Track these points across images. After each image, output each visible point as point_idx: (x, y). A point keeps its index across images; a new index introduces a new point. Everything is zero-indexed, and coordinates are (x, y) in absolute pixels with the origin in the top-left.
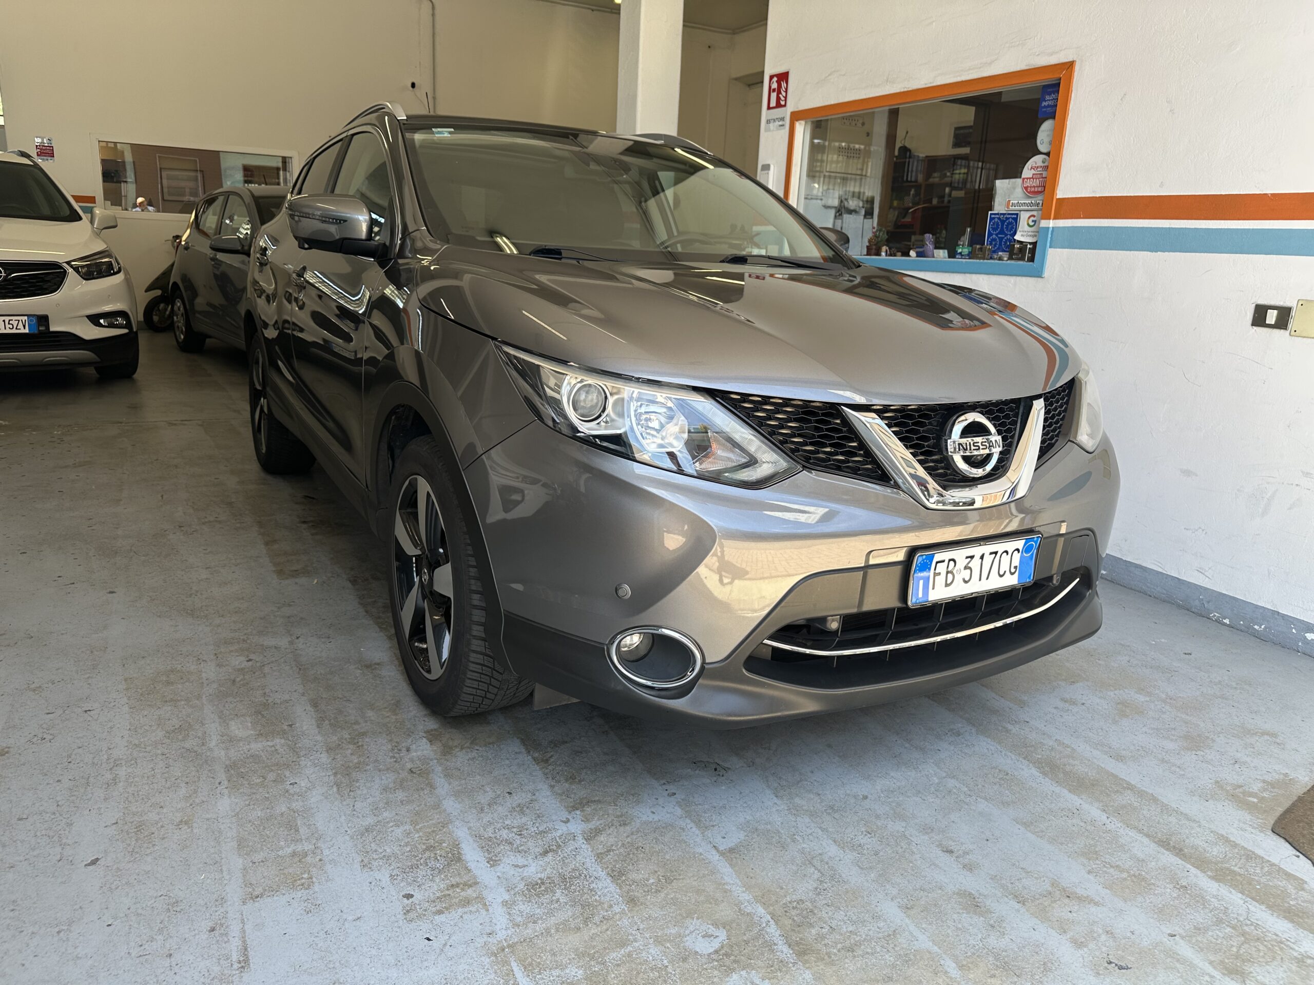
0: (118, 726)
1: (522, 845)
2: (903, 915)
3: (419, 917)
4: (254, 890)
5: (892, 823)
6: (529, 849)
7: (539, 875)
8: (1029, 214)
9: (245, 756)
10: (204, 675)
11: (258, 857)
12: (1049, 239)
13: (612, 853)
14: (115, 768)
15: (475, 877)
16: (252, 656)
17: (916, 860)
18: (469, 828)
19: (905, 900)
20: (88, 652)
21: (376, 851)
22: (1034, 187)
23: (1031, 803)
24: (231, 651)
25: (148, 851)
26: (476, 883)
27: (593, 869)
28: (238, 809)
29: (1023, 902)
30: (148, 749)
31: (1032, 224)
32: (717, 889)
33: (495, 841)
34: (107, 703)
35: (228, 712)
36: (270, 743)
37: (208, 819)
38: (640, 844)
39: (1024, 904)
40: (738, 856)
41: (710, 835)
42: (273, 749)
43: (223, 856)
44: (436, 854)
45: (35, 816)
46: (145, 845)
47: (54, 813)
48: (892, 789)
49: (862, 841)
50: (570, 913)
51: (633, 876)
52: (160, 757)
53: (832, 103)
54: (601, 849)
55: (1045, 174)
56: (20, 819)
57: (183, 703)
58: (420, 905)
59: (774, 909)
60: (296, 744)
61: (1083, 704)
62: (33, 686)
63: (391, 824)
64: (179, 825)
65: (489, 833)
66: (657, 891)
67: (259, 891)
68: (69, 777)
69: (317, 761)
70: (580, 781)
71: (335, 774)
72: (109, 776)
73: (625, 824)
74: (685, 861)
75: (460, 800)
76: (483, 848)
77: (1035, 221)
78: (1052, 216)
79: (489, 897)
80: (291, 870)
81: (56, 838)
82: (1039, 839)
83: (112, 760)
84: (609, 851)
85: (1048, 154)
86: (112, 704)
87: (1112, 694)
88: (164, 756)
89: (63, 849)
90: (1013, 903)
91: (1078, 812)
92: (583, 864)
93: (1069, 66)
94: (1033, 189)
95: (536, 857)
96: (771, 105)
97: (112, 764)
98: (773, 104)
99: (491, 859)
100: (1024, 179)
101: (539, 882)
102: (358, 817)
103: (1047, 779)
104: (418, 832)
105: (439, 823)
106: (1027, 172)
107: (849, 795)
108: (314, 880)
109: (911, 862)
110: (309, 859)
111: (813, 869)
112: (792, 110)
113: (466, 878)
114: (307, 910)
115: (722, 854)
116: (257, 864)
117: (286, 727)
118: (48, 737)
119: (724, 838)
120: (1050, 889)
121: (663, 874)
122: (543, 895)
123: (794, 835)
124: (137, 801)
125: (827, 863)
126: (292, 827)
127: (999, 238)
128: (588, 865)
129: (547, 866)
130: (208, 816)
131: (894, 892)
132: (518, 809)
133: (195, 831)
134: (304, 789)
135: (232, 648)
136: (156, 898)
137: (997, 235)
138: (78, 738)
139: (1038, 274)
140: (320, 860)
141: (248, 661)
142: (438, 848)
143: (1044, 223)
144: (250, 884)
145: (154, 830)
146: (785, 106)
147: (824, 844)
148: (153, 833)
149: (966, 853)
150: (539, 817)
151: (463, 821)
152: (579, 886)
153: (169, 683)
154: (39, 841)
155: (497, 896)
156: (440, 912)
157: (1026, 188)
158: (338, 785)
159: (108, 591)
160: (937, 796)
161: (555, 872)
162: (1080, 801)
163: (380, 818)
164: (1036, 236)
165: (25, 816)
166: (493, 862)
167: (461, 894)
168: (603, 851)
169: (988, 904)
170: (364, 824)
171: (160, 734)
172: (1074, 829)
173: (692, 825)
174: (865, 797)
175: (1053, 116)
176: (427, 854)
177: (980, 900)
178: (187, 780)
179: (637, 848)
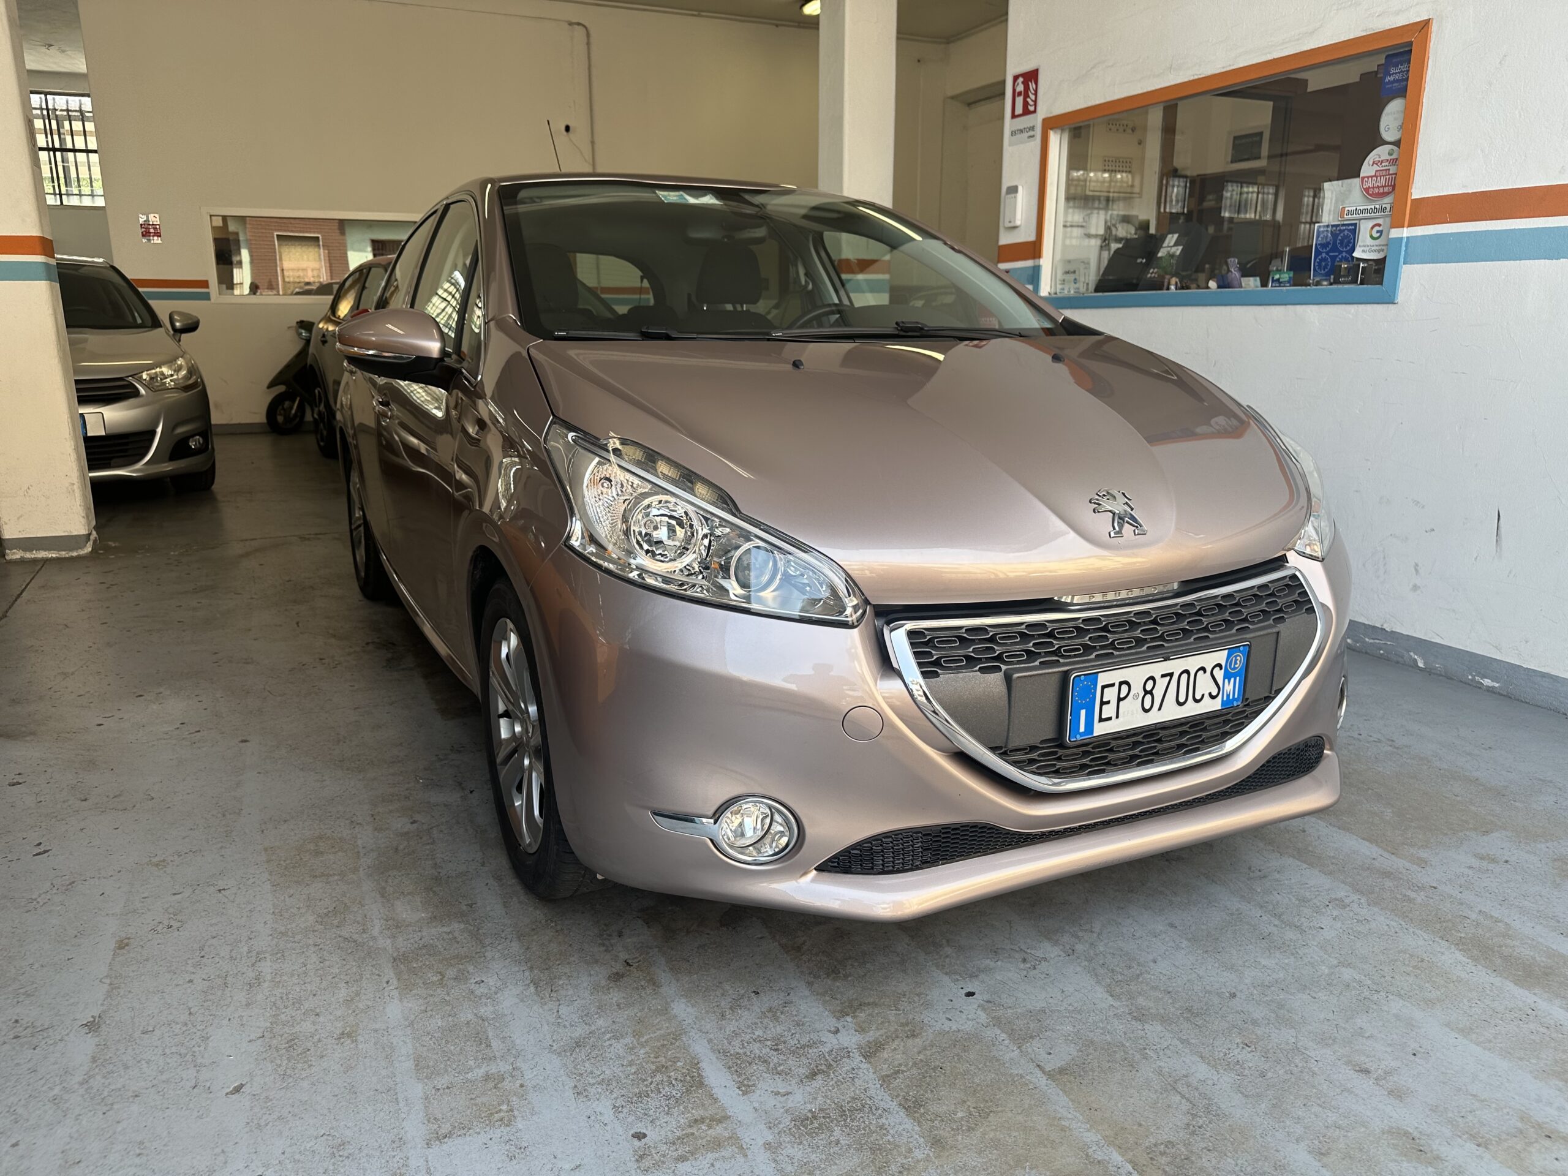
0: (259, 908)
1: (780, 1065)
2: (1317, 1163)
3: (657, 1165)
4: (439, 1127)
5: (1277, 1031)
6: (790, 1070)
7: (809, 1107)
8: (1371, 223)
9: (416, 946)
10: (359, 842)
11: (442, 1082)
12: (1403, 253)
13: (901, 1076)
14: (258, 964)
15: (723, 1109)
16: (417, 817)
17: (1319, 1084)
18: (710, 1041)
19: (1316, 1142)
20: (220, 815)
21: (591, 1073)
22: (1378, 187)
23: (1465, 1001)
24: (391, 811)
25: (304, 1074)
26: (727, 1118)
27: (880, 1098)
28: (413, 1017)
29: (1483, 1144)
30: (298, 938)
31: (1376, 235)
32: (1051, 1125)
33: (745, 1058)
34: (244, 880)
35: (392, 889)
36: (445, 929)
37: (375, 1031)
38: (937, 1063)
39: (1487, 1148)
40: (1072, 1078)
41: (1030, 1050)
42: (451, 936)
43: (398, 1080)
44: (670, 1077)
45: (163, 1028)
46: (300, 1066)
47: (186, 1024)
48: (1267, 983)
49: (1240, 1056)
50: (856, 1160)
51: (934, 1108)
52: (312, 949)
53: (1098, 102)
54: (886, 1070)
55: (1393, 170)
56: (144, 1032)
57: (336, 878)
58: (655, 1148)
59: (1134, 1155)
60: (478, 929)
61: (1506, 862)
62: (155, 860)
63: (608, 1036)
64: (340, 1038)
65: (736, 1047)
66: (970, 1129)
67: (446, 1128)
68: (204, 977)
69: (506, 952)
70: (846, 976)
71: (531, 969)
72: (251, 974)
73: (913, 1036)
74: (1002, 1086)
75: (693, 1001)
76: (729, 1068)
77: (1381, 232)
78: (1406, 224)
79: (745, 1136)
80: (484, 1099)
81: (189, 1057)
82: (1486, 1052)
83: (254, 954)
84: (898, 1072)
85: (1397, 143)
86: (252, 881)
87: (1543, 846)
88: (317, 947)
89: (198, 1071)
90: (1471, 1146)
91: (1534, 1013)
92: (865, 1090)
93: (1423, 27)
94: (1377, 190)
95: (802, 1081)
96: (1017, 113)
97: (253, 960)
98: (1019, 110)
99: (741, 1082)
100: (1363, 178)
101: (810, 1115)
102: (565, 1027)
103: (1480, 967)
104: (643, 1046)
105: (669, 1034)
106: (1367, 169)
107: (1210, 992)
108: (516, 1113)
109: (1313, 1087)
110: (507, 1084)
111: (1178, 1098)
112: (1044, 116)
113: (711, 1111)
114: (510, 1155)
115: (1050, 1075)
116: (441, 1091)
117: (465, 908)
118: (175, 924)
119: (1050, 1054)
120: (1520, 1125)
121: (974, 1105)
122: (817, 1134)
123: (1145, 1049)
124: (286, 1007)
125: (1197, 1089)
126: (481, 1040)
127: (1330, 256)
128: (872, 1092)
129: (817, 1093)
130: (377, 1026)
131: (1299, 1130)
132: (769, 1015)
133: (360, 1047)
134: (493, 989)
135: (391, 808)
136: (316, 1138)
137: (1327, 253)
138: (211, 925)
139: (1389, 299)
140: (522, 1086)
141: (412, 823)
142: (671, 1069)
143: (1395, 233)
144: (435, 1119)
145: (309, 1045)
146: (1035, 111)
147: (1187, 1061)
148: (309, 1050)
149: (1388, 1073)
150: (798, 1025)
151: (701, 1031)
152: (864, 1122)
153: (317, 853)
154: (169, 1061)
155: (756, 1135)
156: (682, 1159)
157: (1367, 190)
158: (536, 983)
159: (240, 739)
160: (1331, 992)
161: (828, 1101)
162: (1535, 998)
163: (593, 1028)
164: (1383, 250)
165: (151, 1029)
166: (746, 1087)
167: (709, 1132)
168: (889, 1073)
169: (1435, 1147)
170: (573, 1035)
171: (311, 918)
172: (1533, 1037)
173: (1004, 1036)
174: (1233, 995)
175: (1402, 92)
176: (659, 1077)
177: (1422, 1142)
178: (347, 978)
179: (935, 1069)
